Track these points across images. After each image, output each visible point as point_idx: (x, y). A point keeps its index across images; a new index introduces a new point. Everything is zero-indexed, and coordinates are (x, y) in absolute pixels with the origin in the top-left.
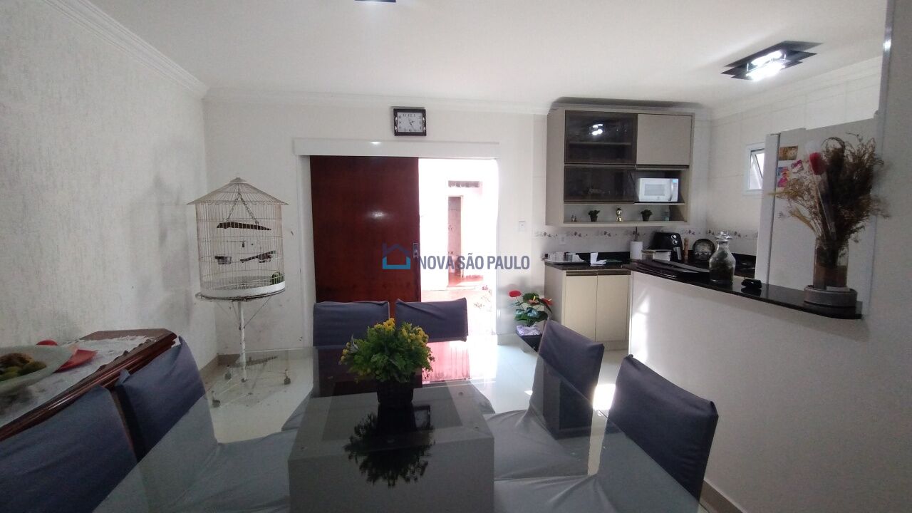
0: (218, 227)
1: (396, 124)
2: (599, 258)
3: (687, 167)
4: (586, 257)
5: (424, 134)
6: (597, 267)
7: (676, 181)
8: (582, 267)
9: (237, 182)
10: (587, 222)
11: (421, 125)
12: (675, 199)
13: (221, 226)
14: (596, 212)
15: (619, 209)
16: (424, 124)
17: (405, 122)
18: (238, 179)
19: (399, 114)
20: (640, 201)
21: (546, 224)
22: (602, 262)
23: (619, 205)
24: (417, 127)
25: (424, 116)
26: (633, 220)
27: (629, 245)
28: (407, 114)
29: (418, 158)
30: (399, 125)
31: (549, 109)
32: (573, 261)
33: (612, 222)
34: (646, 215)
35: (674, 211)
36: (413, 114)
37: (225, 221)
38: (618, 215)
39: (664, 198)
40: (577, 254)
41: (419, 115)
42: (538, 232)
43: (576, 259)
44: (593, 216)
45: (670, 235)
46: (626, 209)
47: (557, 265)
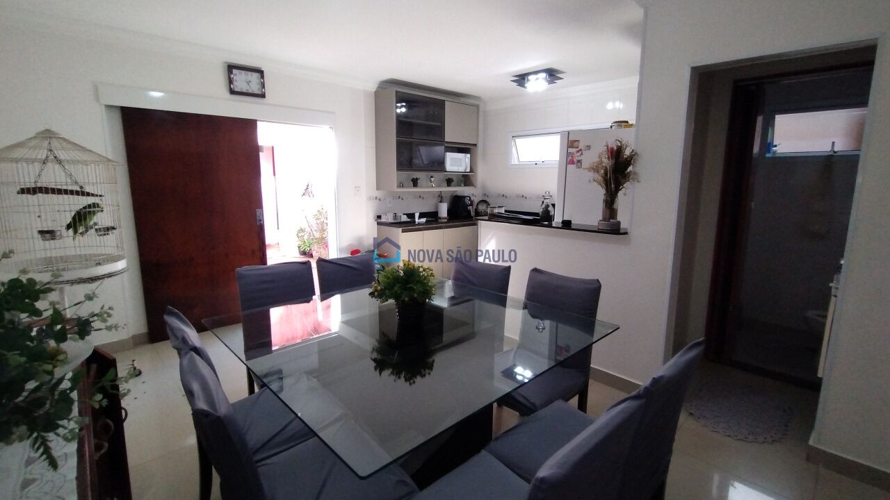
0: (18, 193)
1: (231, 81)
2: (420, 217)
3: (475, 145)
4: (411, 216)
5: (263, 96)
6: (419, 224)
7: (468, 156)
8: (409, 224)
9: (48, 135)
10: (409, 187)
11: (259, 86)
12: (468, 170)
13: (23, 191)
14: (417, 179)
15: (432, 177)
16: (263, 86)
17: (241, 82)
18: (48, 131)
19: (235, 71)
20: (448, 170)
21: (377, 189)
22: (424, 220)
23: (432, 174)
24: (255, 88)
25: (262, 77)
26: (439, 186)
27: (437, 207)
28: (243, 72)
29: (256, 120)
30: (235, 83)
31: (376, 86)
32: (402, 220)
33: (428, 187)
34: (449, 182)
35: (466, 179)
36: (250, 73)
37: (28, 186)
38: (431, 182)
39: (461, 169)
40: (404, 214)
41: (256, 76)
42: (370, 197)
43: (404, 218)
44: (415, 182)
45: (465, 197)
46: (438, 176)
47: (391, 224)
